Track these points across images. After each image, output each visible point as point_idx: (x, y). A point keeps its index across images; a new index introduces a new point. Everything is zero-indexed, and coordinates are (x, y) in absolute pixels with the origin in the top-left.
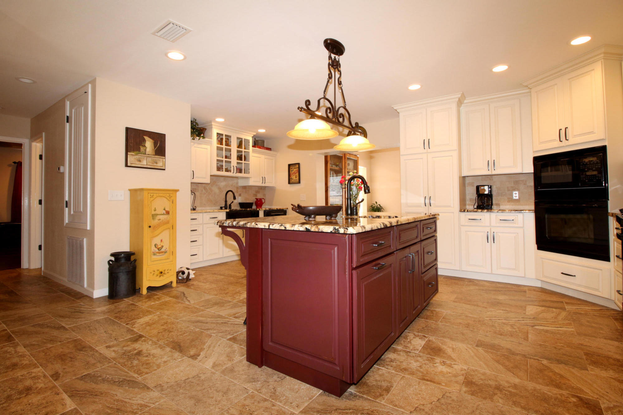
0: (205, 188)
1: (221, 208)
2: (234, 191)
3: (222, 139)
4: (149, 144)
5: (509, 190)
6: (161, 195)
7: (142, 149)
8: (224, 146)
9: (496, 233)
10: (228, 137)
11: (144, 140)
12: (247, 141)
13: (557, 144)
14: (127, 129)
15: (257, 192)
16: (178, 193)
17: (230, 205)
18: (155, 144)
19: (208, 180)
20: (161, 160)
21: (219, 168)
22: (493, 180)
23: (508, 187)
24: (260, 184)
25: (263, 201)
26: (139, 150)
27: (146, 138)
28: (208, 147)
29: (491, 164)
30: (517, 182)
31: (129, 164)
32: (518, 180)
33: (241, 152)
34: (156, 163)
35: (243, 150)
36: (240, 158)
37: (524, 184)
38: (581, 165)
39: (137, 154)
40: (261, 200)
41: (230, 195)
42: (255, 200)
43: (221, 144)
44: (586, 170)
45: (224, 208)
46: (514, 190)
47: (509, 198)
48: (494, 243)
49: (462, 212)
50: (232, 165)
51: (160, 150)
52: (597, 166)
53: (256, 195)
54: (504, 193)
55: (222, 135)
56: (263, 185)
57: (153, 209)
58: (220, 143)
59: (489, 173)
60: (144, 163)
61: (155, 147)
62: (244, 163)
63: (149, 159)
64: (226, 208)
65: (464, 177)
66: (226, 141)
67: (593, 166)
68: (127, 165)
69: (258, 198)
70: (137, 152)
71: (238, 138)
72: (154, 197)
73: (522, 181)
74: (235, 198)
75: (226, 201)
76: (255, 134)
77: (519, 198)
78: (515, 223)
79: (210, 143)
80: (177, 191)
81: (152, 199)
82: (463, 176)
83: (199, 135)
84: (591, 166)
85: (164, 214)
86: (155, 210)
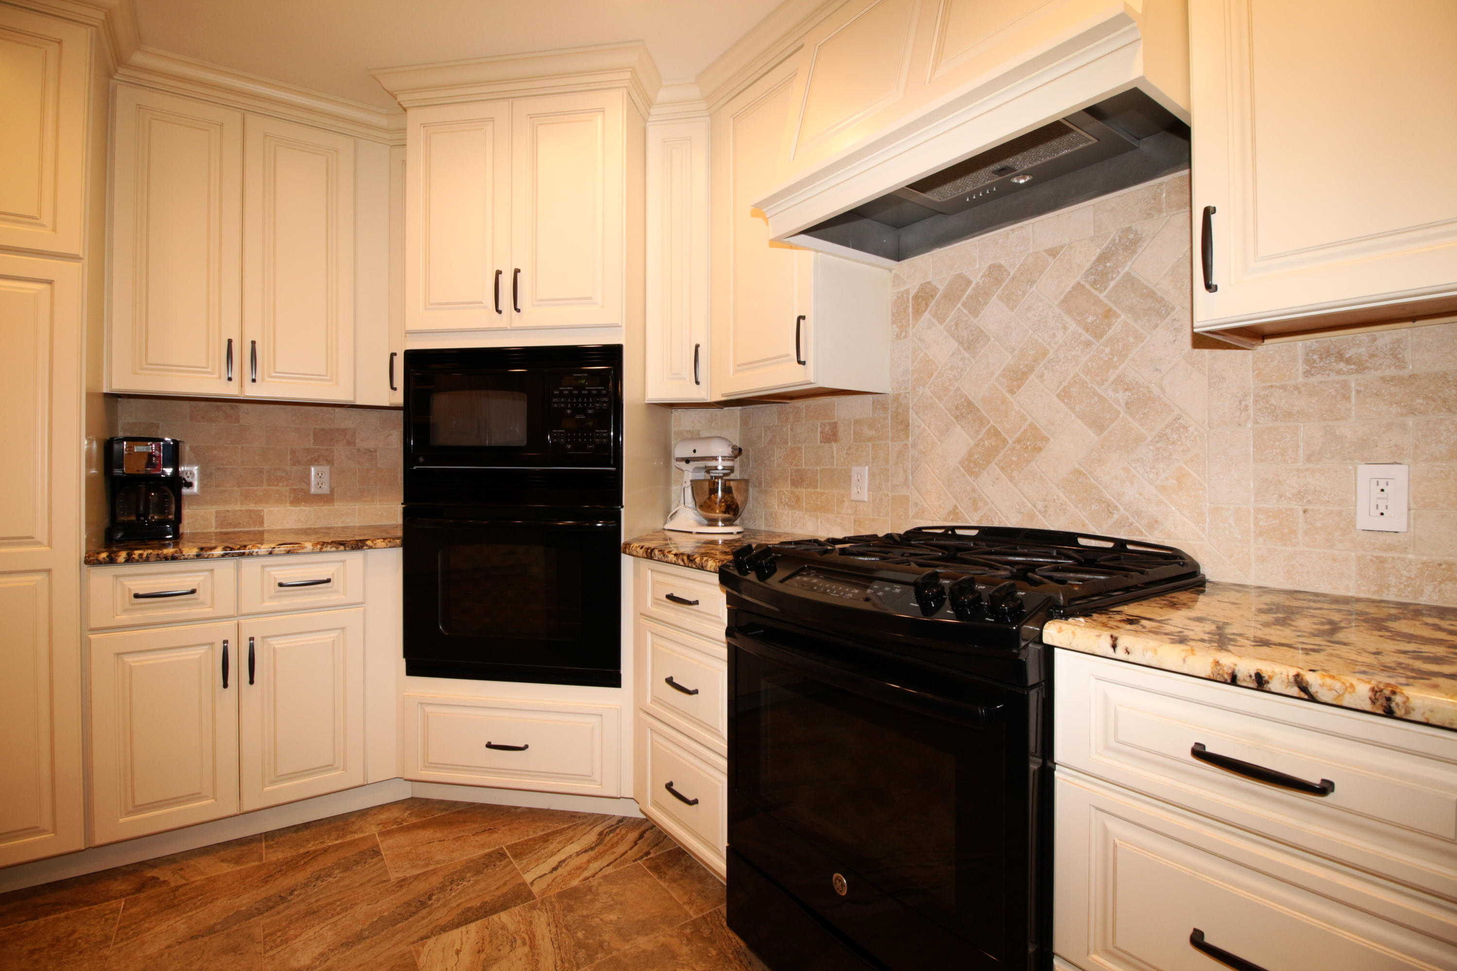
5: (296, 462)
9: (263, 638)
13: (485, 316)
22: (237, 420)
23: (293, 452)
29: (242, 354)
30: (326, 436)
32: (327, 427)
37: (349, 443)
38: (556, 396)
44: (569, 411)
46: (315, 461)
47: (295, 490)
48: (252, 682)
49: (99, 563)
52: (597, 405)
54: (279, 473)
59: (231, 390)
65: (113, 398)
67: (588, 403)
73: (343, 431)
77: (332, 490)
78: (336, 592)
82: (105, 391)
84: (583, 403)
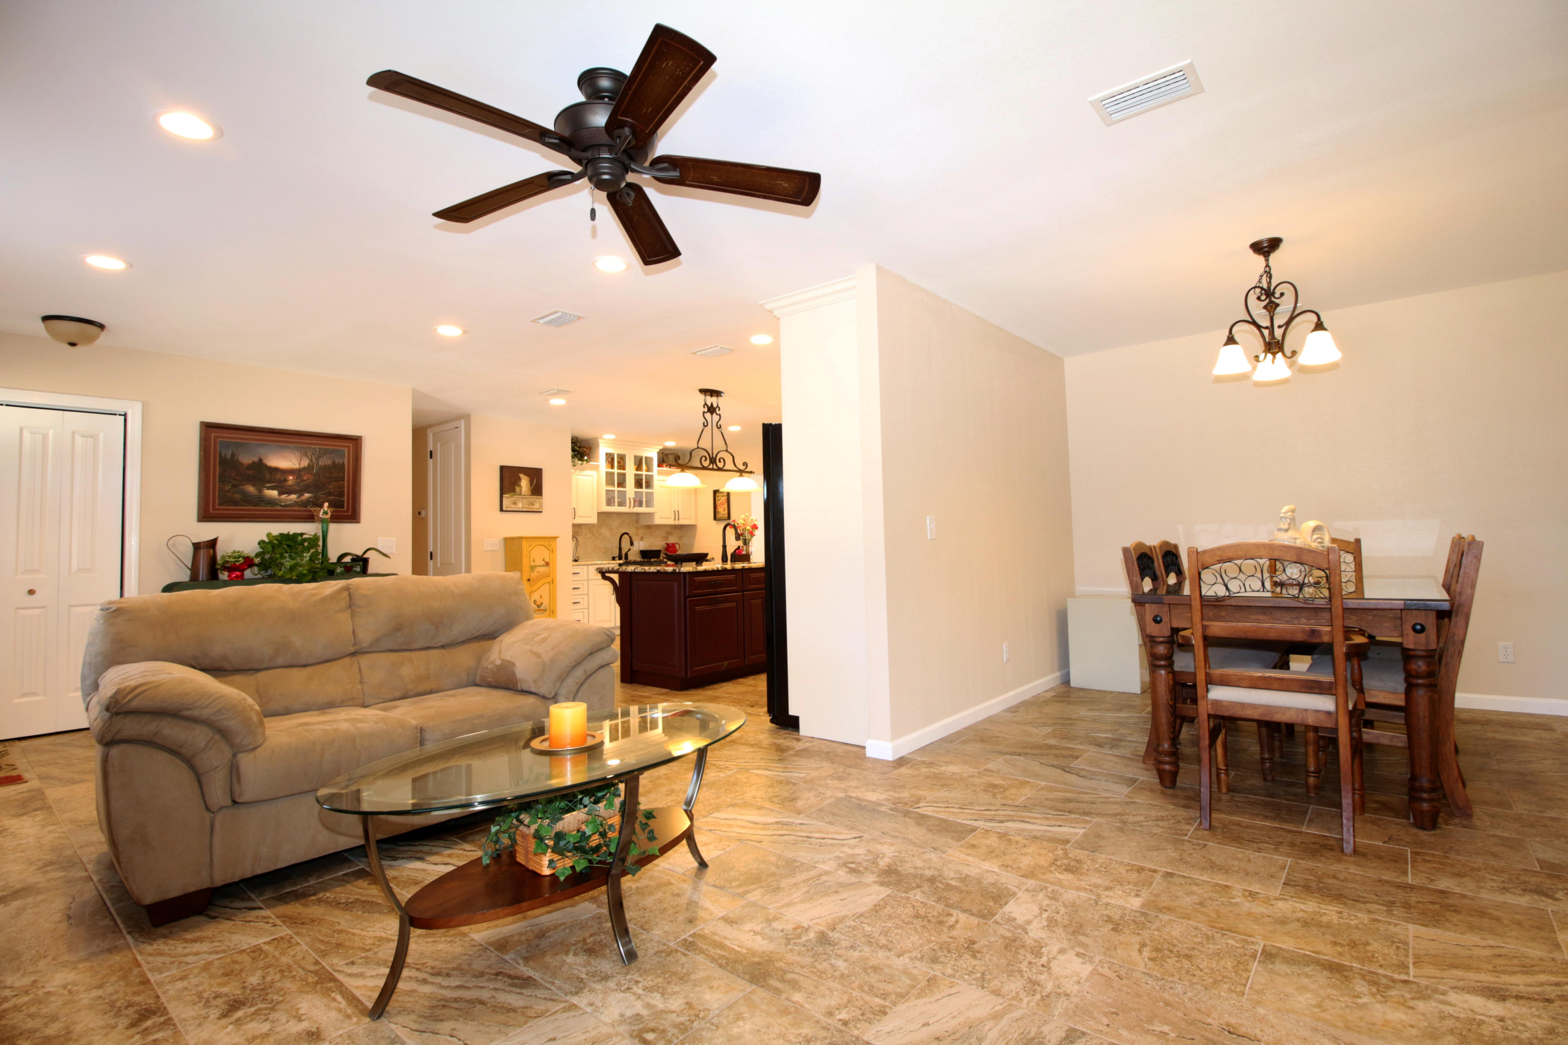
0: (590, 530)
1: (614, 559)
2: (631, 534)
3: (613, 459)
4: (525, 482)
6: (540, 543)
7: (517, 489)
8: (616, 471)
10: (622, 458)
11: (520, 479)
12: (649, 460)
14: (502, 468)
15: (669, 533)
16: (558, 539)
17: (626, 555)
18: (531, 482)
19: (594, 520)
20: (538, 500)
21: (609, 502)
24: (671, 522)
25: (677, 547)
26: (514, 491)
27: (522, 476)
28: (594, 473)
31: (504, 509)
33: (642, 475)
34: (533, 505)
35: (644, 473)
36: (638, 484)
39: (512, 497)
40: (674, 545)
41: (626, 539)
42: (666, 546)
43: (612, 467)
45: (617, 559)
50: (628, 496)
51: (537, 490)
53: (667, 538)
55: (613, 454)
56: (677, 523)
57: (532, 560)
58: (610, 466)
60: (520, 506)
61: (531, 485)
62: (646, 493)
63: (525, 501)
64: (620, 558)
66: (619, 462)
68: (501, 510)
69: (668, 542)
70: (512, 494)
71: (636, 457)
72: (533, 545)
74: (632, 544)
75: (620, 549)
76: (661, 448)
79: (596, 468)
80: (555, 538)
81: (531, 548)
83: (581, 459)
85: (543, 566)
86: (534, 561)
